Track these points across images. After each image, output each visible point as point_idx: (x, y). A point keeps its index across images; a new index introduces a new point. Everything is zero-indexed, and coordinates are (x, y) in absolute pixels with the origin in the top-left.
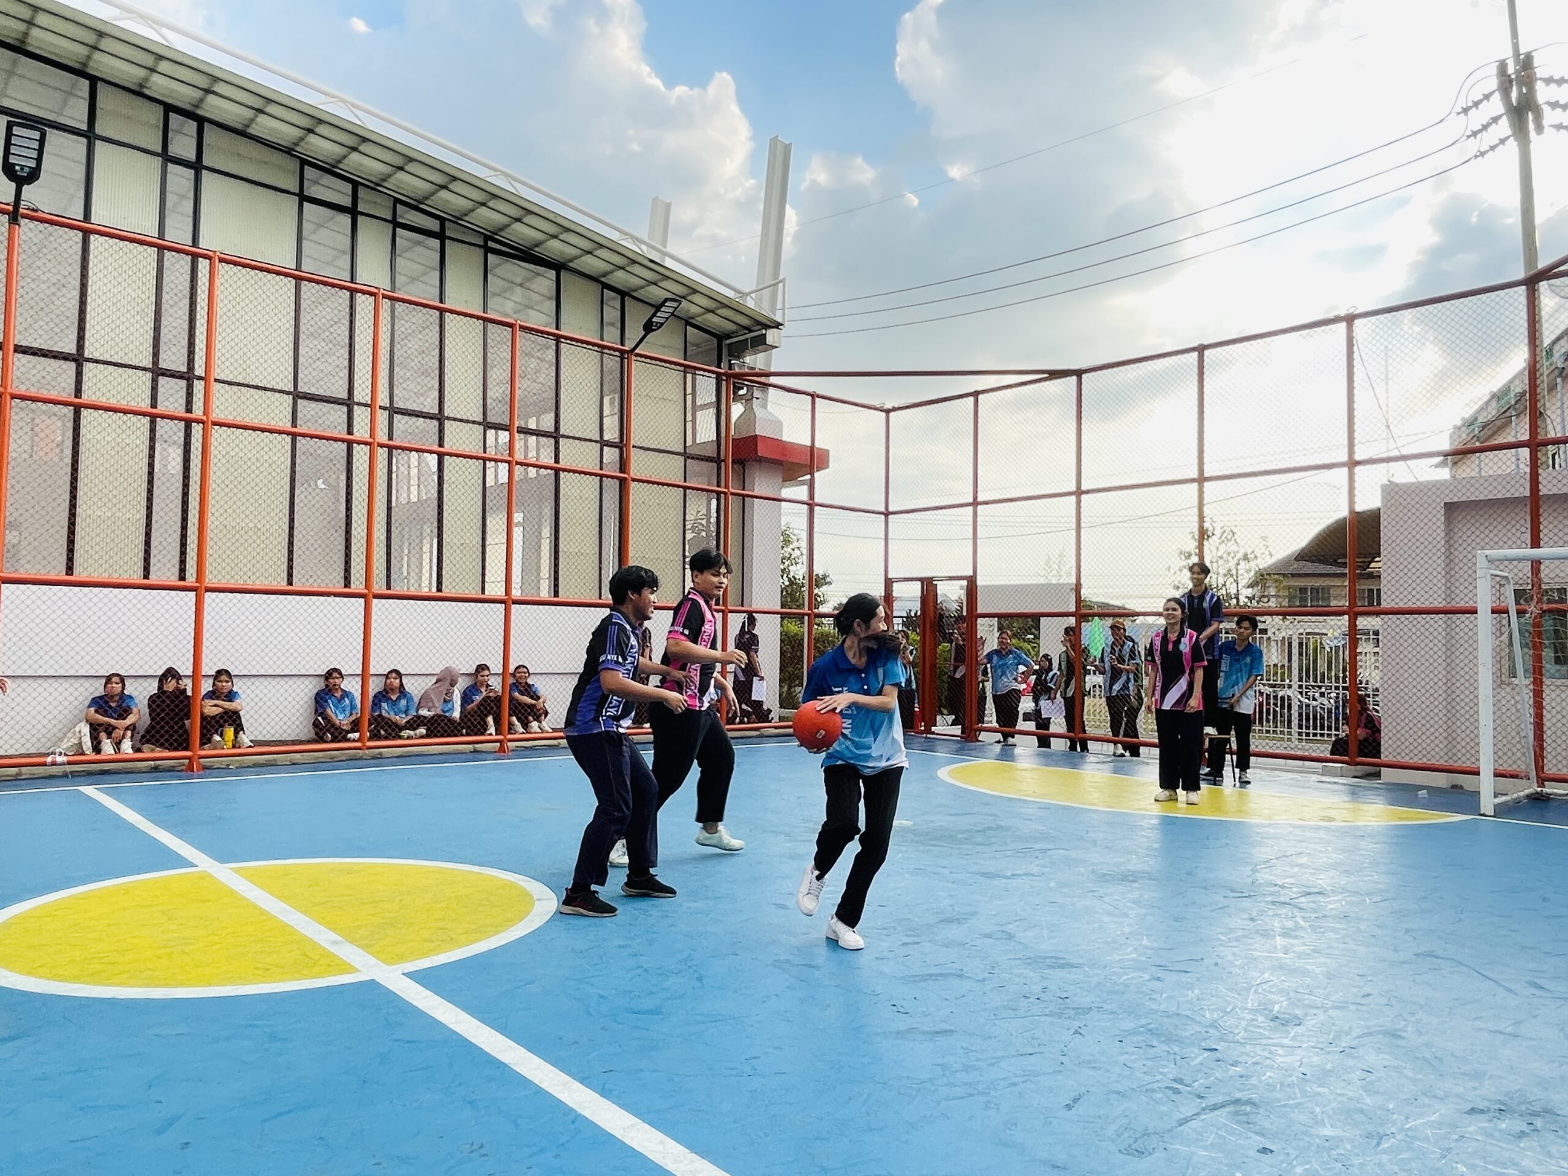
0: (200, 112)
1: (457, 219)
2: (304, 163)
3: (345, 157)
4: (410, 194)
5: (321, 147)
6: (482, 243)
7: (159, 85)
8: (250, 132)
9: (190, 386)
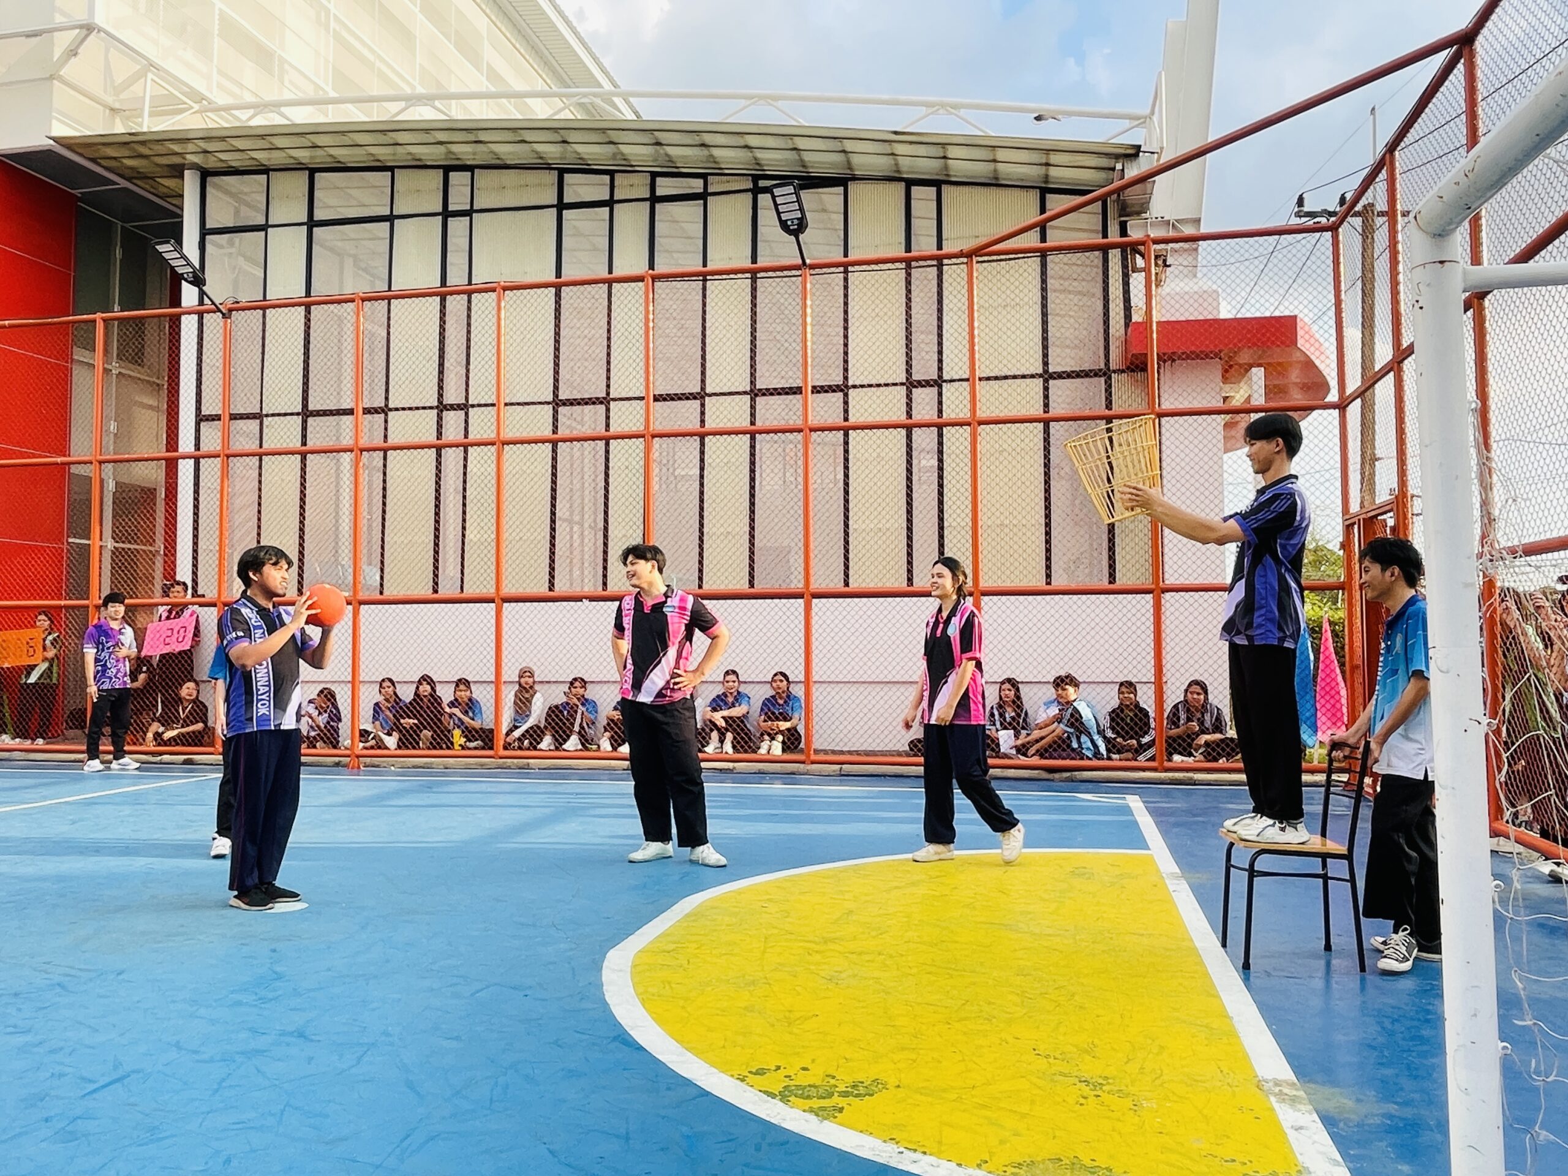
2: (562, 172)
4: (652, 163)
6: (751, 186)
8: (508, 162)
9: (467, 414)
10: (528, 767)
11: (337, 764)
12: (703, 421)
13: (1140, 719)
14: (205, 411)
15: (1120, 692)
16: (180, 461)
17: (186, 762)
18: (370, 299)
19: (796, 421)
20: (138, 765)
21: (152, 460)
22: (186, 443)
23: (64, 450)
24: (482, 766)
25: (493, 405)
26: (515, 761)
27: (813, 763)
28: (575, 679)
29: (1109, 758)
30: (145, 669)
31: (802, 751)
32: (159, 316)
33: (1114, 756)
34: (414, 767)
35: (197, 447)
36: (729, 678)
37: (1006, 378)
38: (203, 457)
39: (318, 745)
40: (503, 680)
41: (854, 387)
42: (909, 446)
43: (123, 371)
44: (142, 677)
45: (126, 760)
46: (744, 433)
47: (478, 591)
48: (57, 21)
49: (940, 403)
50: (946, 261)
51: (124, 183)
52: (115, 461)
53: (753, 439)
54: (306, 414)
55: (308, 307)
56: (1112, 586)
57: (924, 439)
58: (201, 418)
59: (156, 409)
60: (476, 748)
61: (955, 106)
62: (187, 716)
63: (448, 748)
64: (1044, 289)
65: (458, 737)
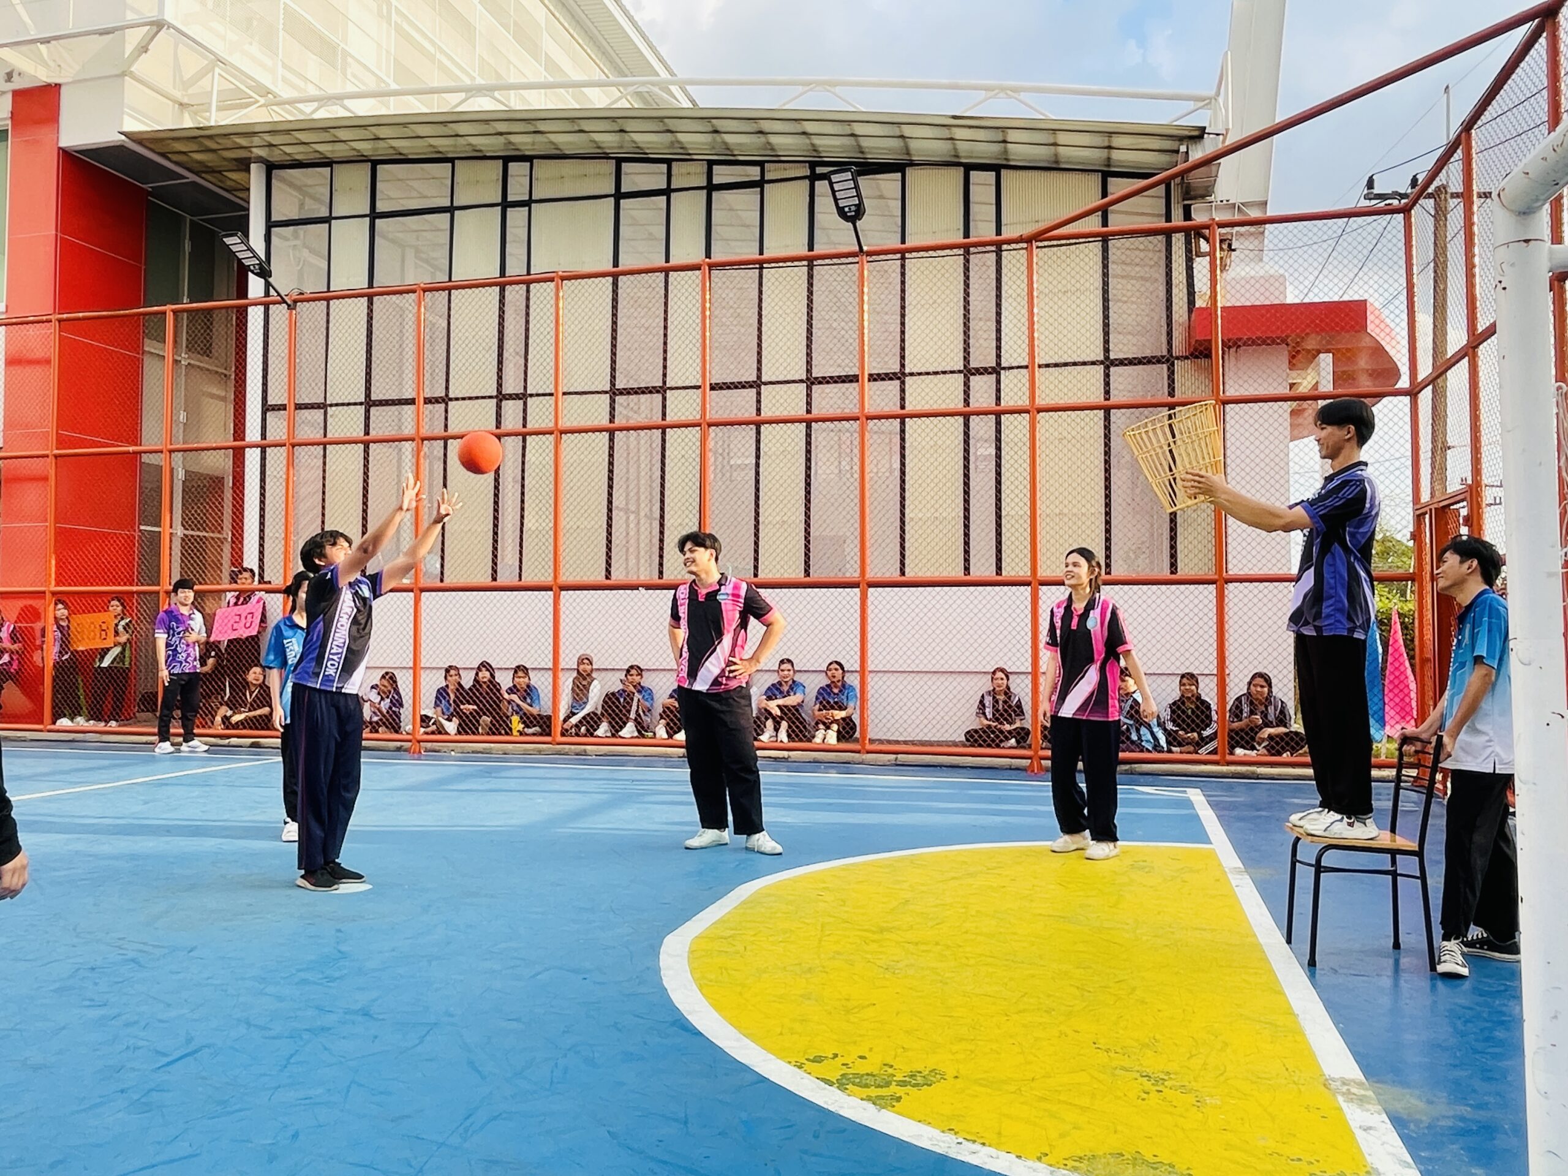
2: (620, 161)
4: (709, 151)
5: (606, 141)
6: (807, 173)
8: (567, 152)
9: (525, 404)
10: (585, 753)
11: (399, 749)
12: (759, 410)
13: (1202, 712)
14: (271, 401)
15: (1181, 684)
16: (247, 450)
17: (253, 745)
18: (431, 290)
19: (852, 409)
20: (206, 747)
21: (220, 449)
22: (253, 433)
23: (136, 440)
24: (540, 752)
25: (551, 395)
26: (573, 747)
27: (868, 752)
28: (632, 667)
29: (1170, 751)
30: (213, 654)
31: (857, 740)
32: (227, 308)
33: (1174, 749)
34: (473, 752)
35: (264, 436)
36: (783, 667)
37: (1066, 364)
38: (270, 446)
39: (380, 730)
40: (561, 667)
41: (912, 374)
42: (967, 434)
43: (192, 362)
44: (211, 661)
45: (196, 742)
46: (800, 421)
47: (536, 579)
48: (129, 18)
49: (998, 390)
50: (1005, 247)
51: (192, 177)
52: (185, 451)
53: (809, 427)
54: (369, 403)
55: (370, 298)
56: (1173, 577)
57: (982, 427)
58: (267, 408)
59: (223, 399)
60: (534, 734)
61: (1015, 90)
62: (254, 700)
63: (507, 734)
64: (1105, 275)
65: (516, 724)
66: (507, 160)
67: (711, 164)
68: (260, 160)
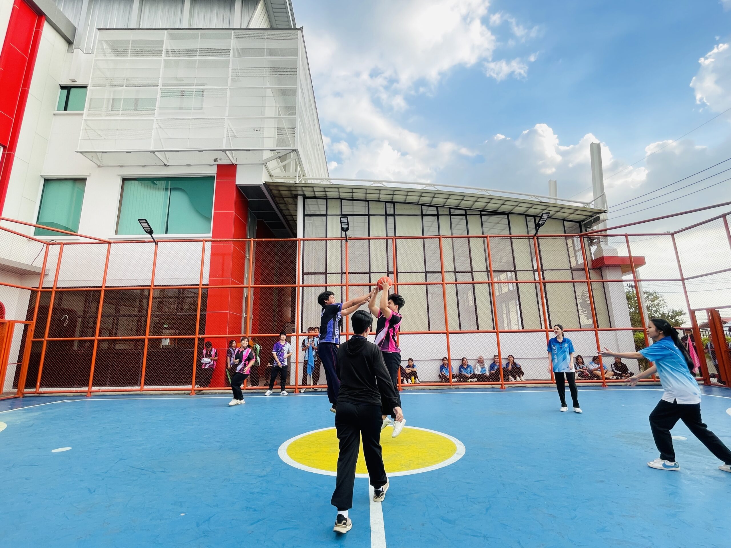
0: (393, 201)
1: (470, 209)
2: (422, 205)
3: (432, 200)
4: (454, 205)
5: (425, 200)
6: (479, 213)
7: (383, 197)
9: (397, 275)
14: (305, 271)
22: (300, 282)
33: (623, 378)
35: (303, 283)
51: (269, 198)
54: (342, 273)
58: (304, 274)
66: (386, 202)
67: (450, 208)
68: (300, 195)
